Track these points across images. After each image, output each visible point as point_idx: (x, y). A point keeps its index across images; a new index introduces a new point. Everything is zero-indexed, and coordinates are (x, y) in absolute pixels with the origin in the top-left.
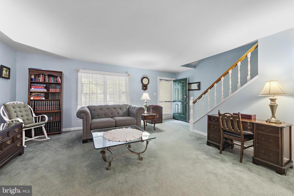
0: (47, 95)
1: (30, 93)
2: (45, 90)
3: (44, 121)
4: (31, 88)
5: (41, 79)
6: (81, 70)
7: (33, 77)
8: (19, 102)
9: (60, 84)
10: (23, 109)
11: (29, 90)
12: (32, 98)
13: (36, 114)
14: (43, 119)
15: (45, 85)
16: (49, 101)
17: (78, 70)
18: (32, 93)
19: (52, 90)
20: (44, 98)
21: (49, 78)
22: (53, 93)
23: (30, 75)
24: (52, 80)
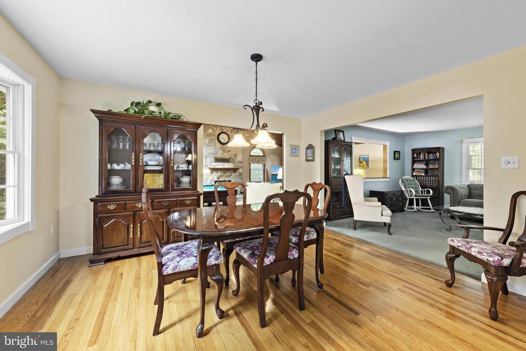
0: (426, 171)
1: (413, 170)
2: (425, 167)
3: (430, 194)
4: (414, 165)
5: (422, 157)
6: (466, 141)
7: (415, 156)
8: (407, 177)
9: (438, 160)
10: (412, 183)
11: (412, 167)
12: (414, 174)
13: (422, 188)
14: (428, 192)
15: (425, 162)
16: (429, 176)
17: (461, 141)
18: (415, 169)
19: (431, 166)
20: (423, 174)
21: (428, 155)
22: (432, 168)
23: (413, 154)
24: (431, 157)
